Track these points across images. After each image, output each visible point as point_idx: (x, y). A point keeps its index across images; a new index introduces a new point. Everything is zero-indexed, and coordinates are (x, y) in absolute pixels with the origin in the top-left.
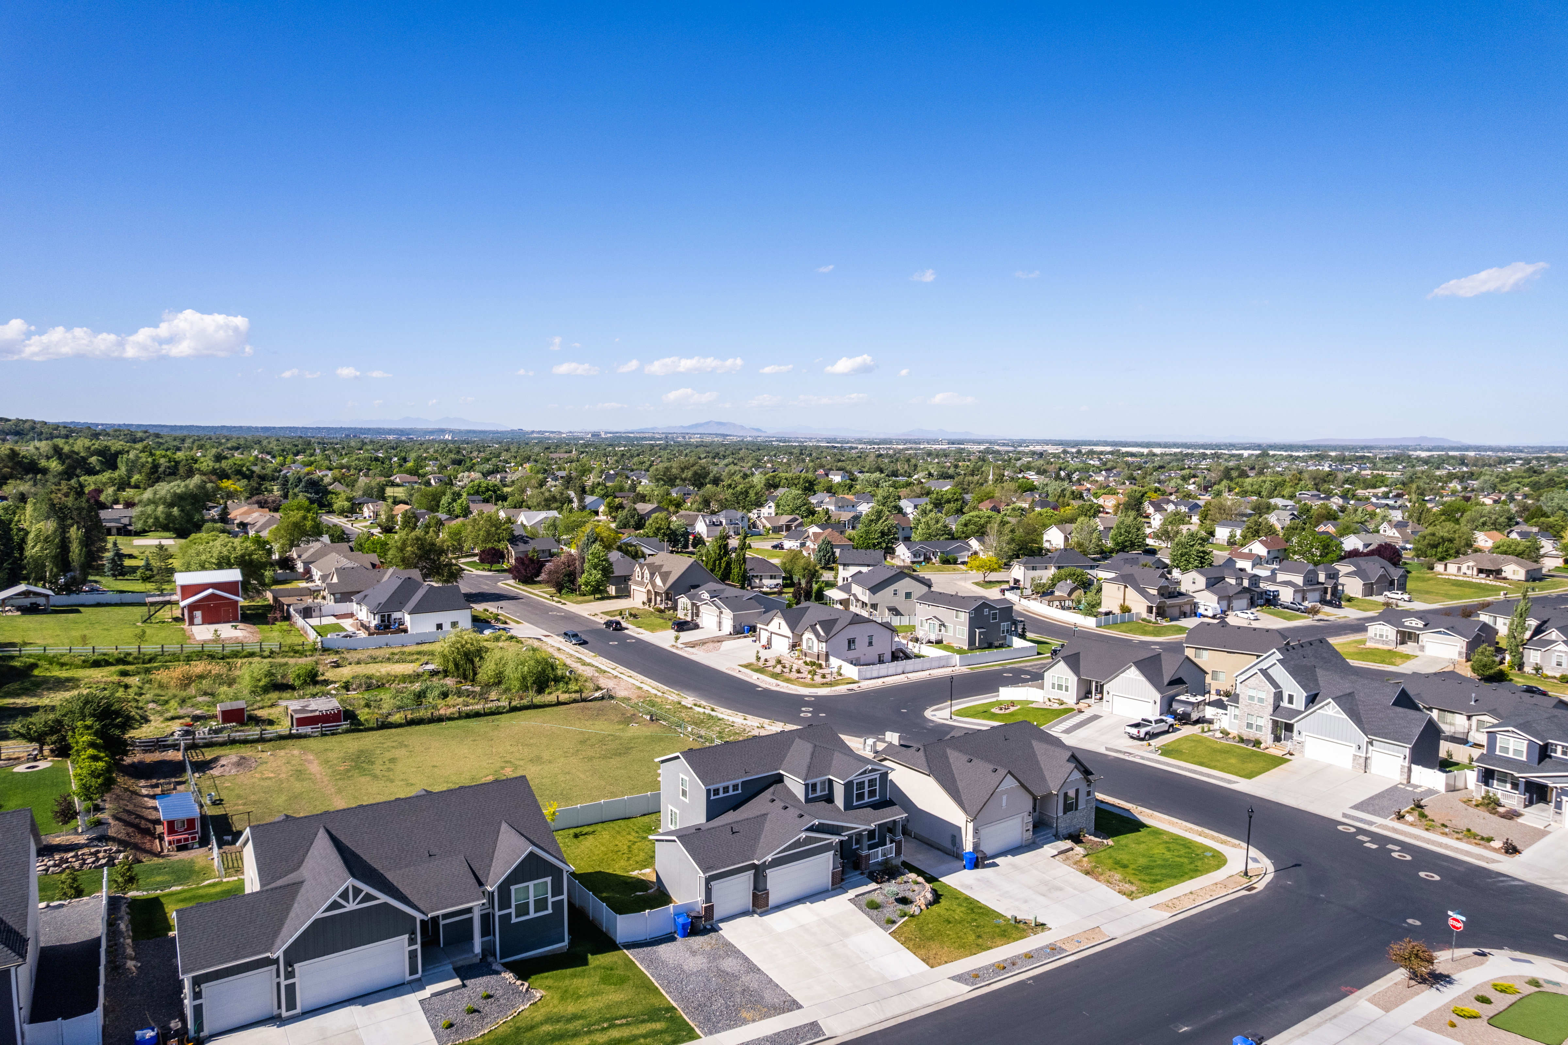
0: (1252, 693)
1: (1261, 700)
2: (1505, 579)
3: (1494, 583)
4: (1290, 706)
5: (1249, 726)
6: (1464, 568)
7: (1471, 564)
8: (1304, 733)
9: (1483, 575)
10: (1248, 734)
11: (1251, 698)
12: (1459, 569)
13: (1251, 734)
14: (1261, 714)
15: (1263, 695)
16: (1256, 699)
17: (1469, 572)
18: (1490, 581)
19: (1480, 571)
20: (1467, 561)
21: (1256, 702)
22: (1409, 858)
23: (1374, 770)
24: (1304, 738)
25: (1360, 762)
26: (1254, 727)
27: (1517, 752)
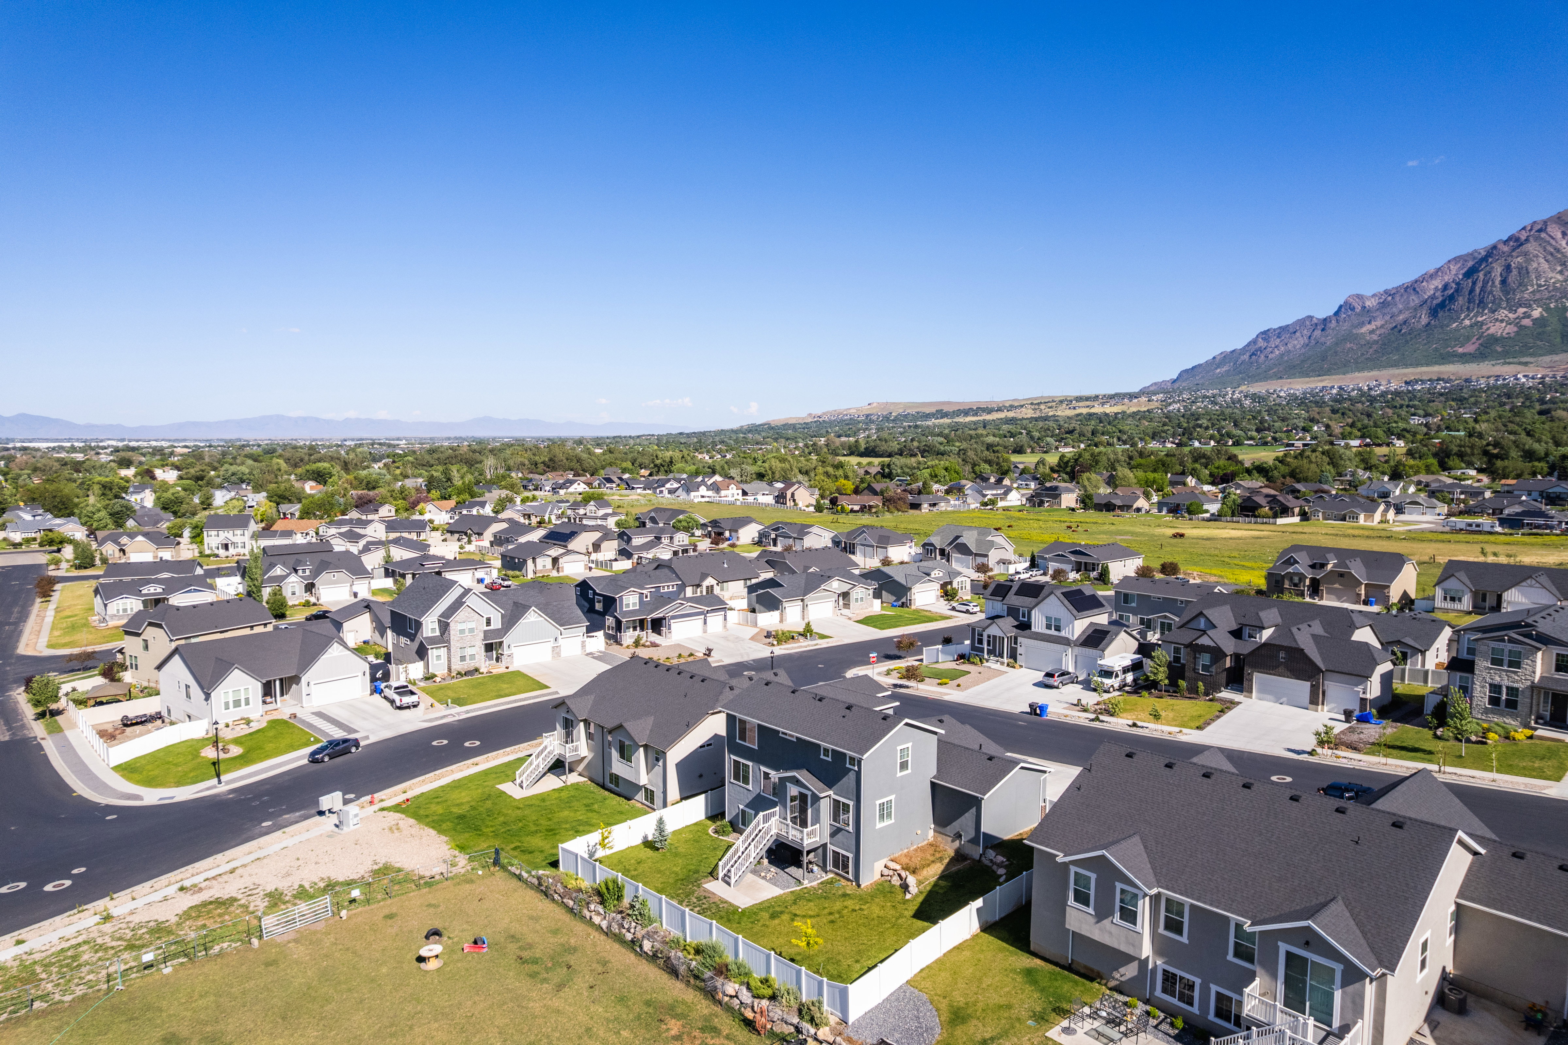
0: (461, 626)
1: (471, 630)
4: (491, 628)
5: (465, 658)
8: (512, 646)
10: (464, 666)
11: (462, 631)
13: (470, 664)
14: (473, 644)
15: (472, 625)
16: (467, 631)
21: (467, 633)
23: (564, 654)
24: (513, 650)
25: (556, 650)
26: (468, 658)
27: (634, 604)
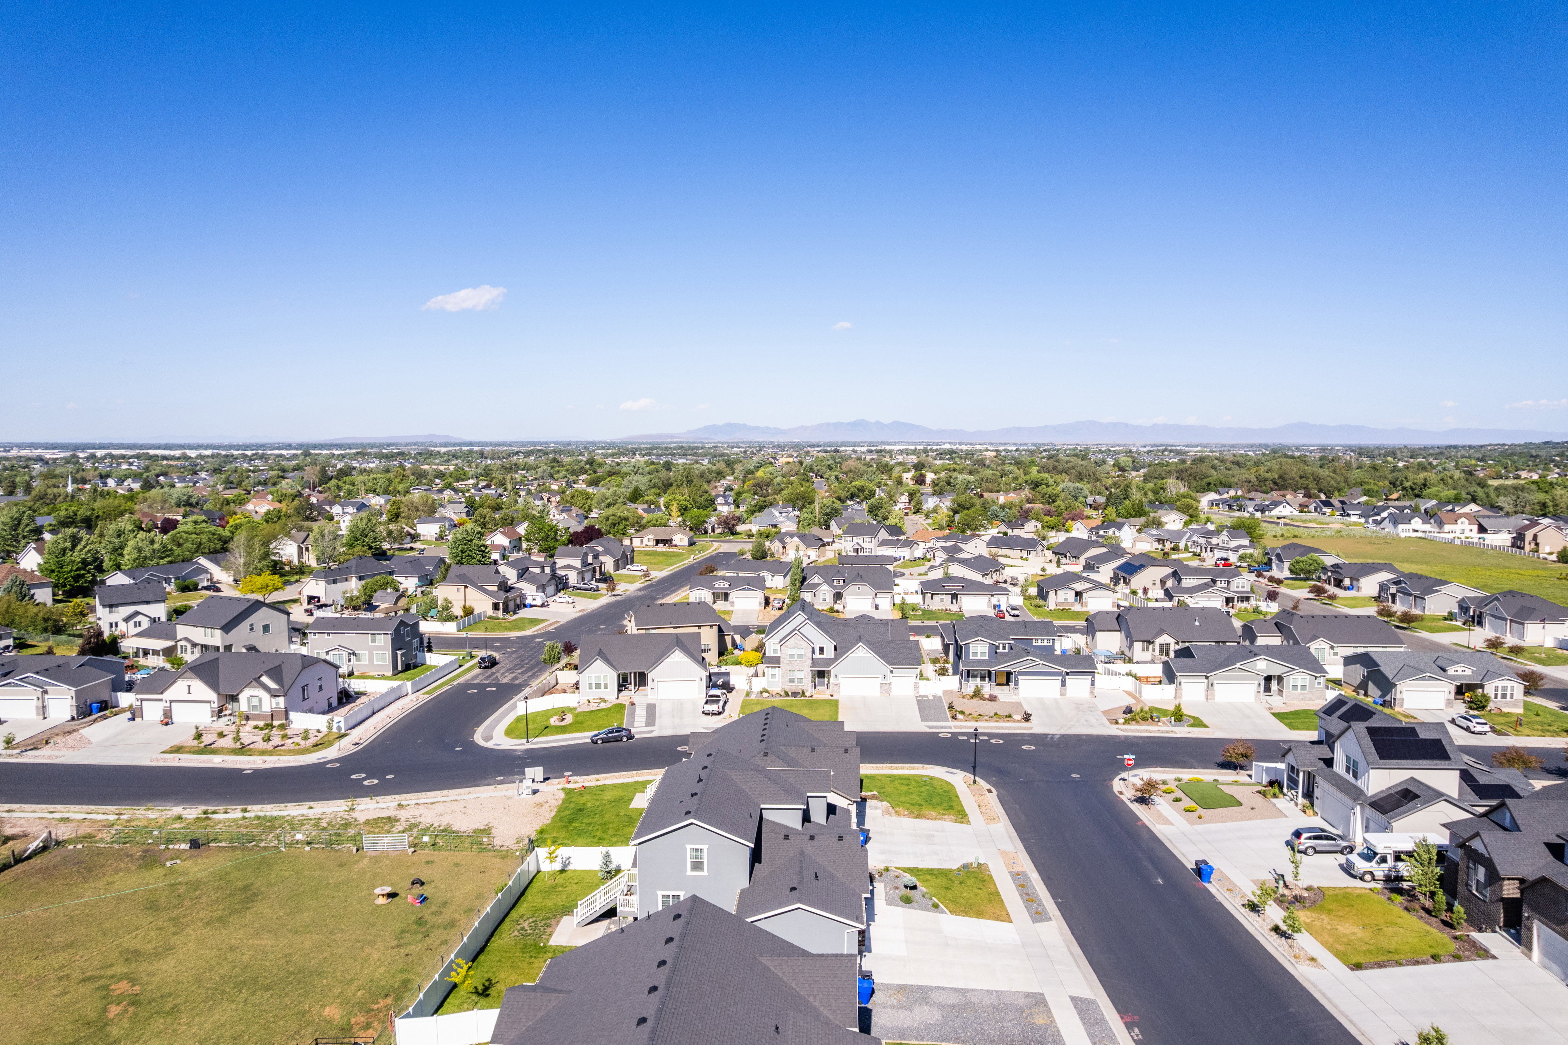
0: (790, 652)
1: (800, 656)
2: (676, 546)
3: (669, 550)
4: (821, 656)
5: (792, 680)
6: (645, 541)
7: (651, 537)
8: (839, 676)
9: (661, 545)
10: (791, 687)
11: (792, 656)
12: (642, 541)
13: (796, 687)
14: (801, 668)
15: (802, 652)
16: (796, 657)
17: (649, 544)
18: (666, 549)
19: (657, 542)
20: (646, 534)
21: (796, 658)
22: (1002, 742)
23: (895, 691)
24: (840, 680)
25: (886, 688)
26: (796, 680)
27: (983, 654)
